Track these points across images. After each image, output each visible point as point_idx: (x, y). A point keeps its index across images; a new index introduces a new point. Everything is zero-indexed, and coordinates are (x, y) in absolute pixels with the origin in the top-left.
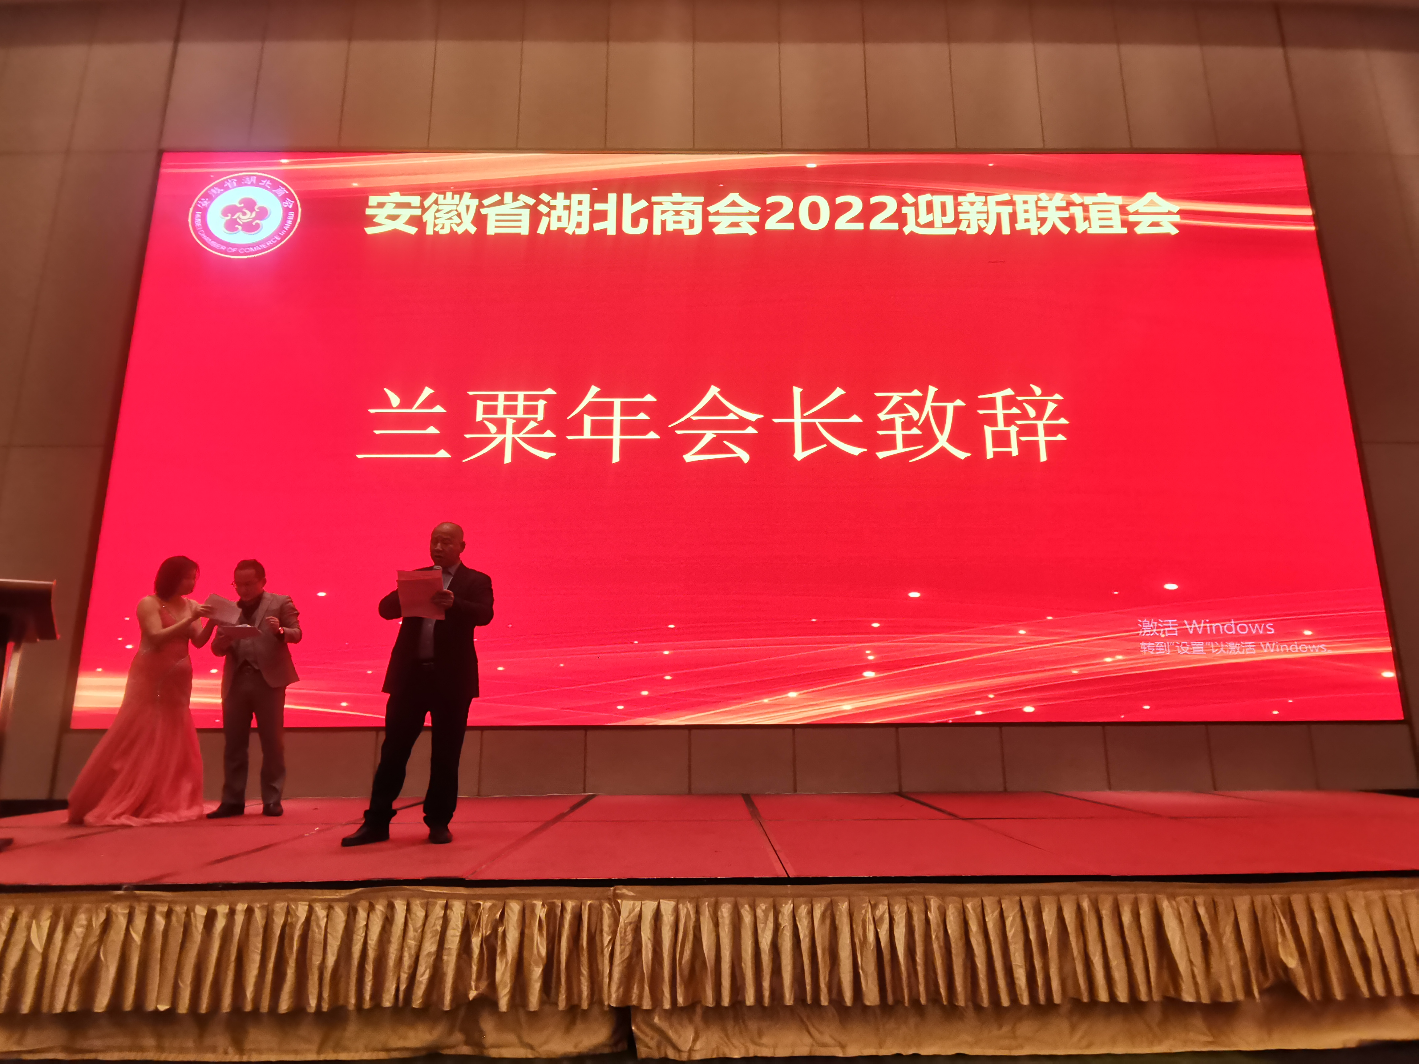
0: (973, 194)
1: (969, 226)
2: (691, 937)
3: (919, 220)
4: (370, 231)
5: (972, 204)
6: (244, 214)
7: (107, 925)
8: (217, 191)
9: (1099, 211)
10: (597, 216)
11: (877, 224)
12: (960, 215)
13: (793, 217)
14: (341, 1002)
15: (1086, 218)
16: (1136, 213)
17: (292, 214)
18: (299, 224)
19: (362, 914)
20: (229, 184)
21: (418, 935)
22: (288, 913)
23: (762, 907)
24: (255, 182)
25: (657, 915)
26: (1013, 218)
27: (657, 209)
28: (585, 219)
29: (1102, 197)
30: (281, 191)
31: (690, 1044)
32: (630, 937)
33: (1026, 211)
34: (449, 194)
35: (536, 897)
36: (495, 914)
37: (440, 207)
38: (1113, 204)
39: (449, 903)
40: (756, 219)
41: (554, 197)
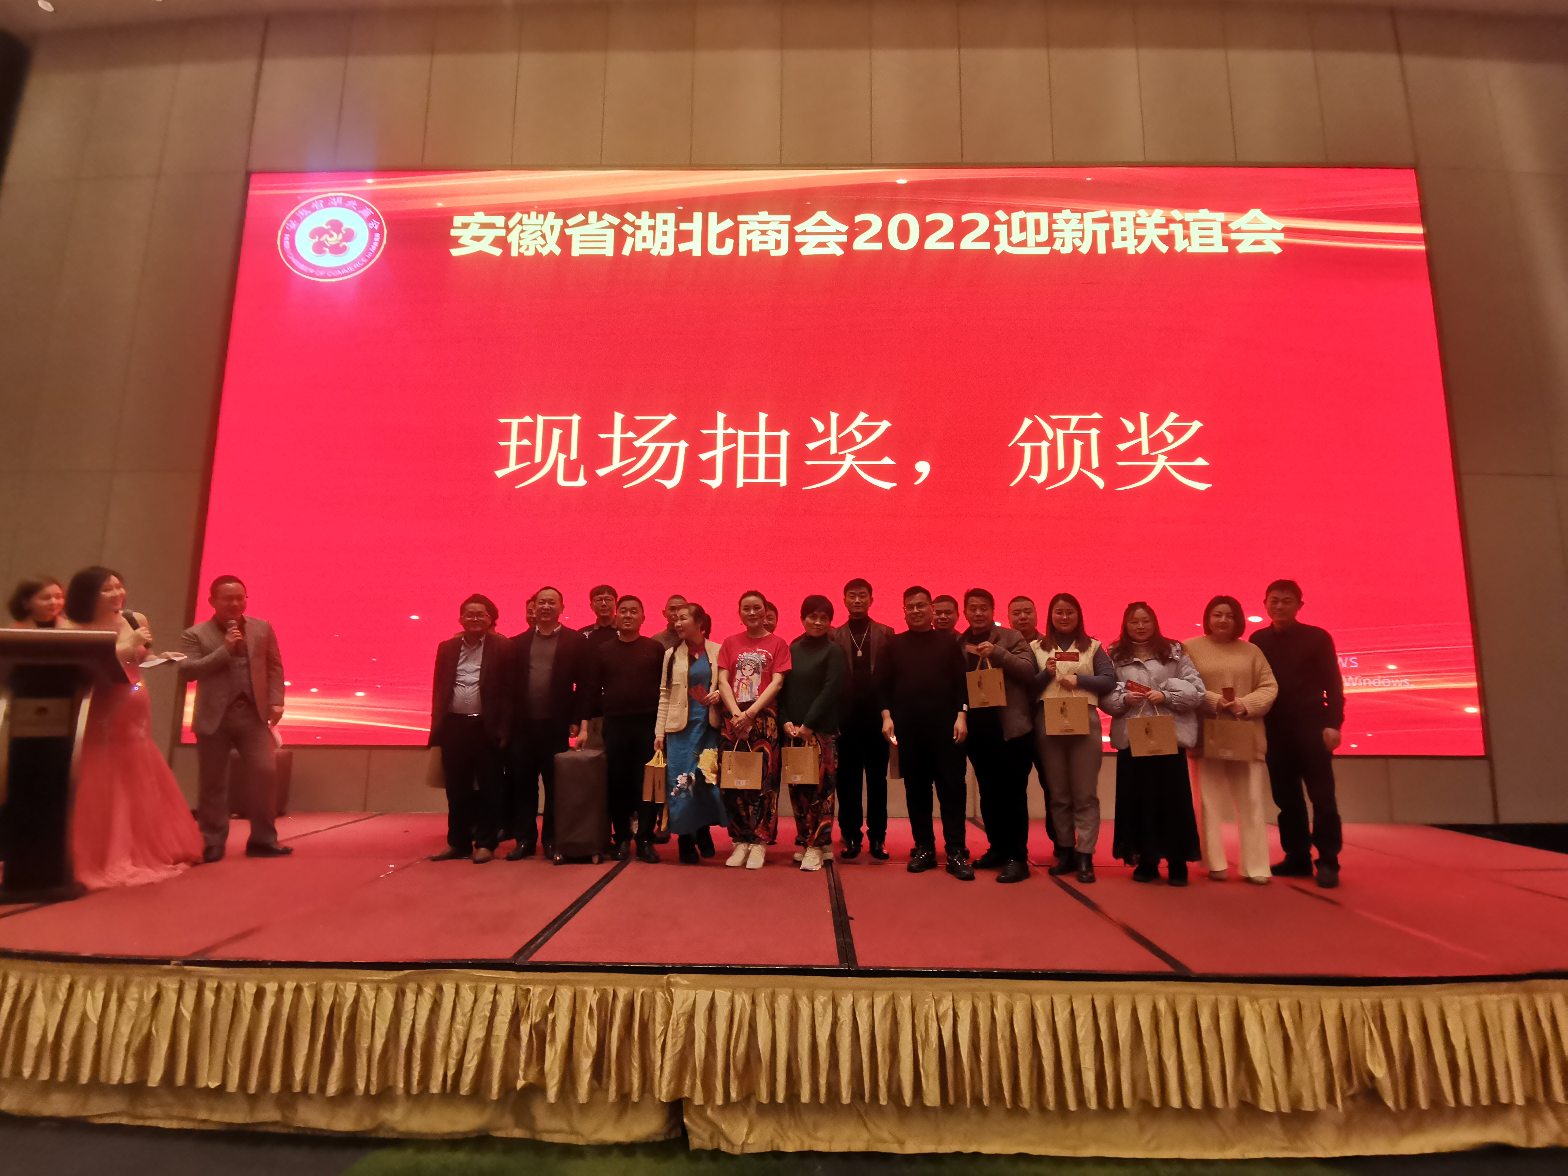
0: (1069, 210)
1: (1063, 245)
2: (746, 1029)
3: (1011, 239)
4: (455, 252)
5: (1067, 221)
6: (331, 236)
7: (158, 998)
8: (304, 213)
9: (1200, 229)
10: (683, 236)
11: (968, 243)
12: (1055, 233)
13: (882, 236)
14: (390, 1083)
15: (1186, 237)
16: (1239, 230)
17: (378, 235)
18: (385, 246)
19: (410, 997)
20: (316, 205)
21: (466, 1020)
22: (336, 991)
23: (821, 999)
24: (341, 202)
25: (712, 1007)
26: (1110, 236)
27: (743, 229)
28: (670, 240)
29: (1204, 213)
30: (367, 212)
31: (744, 1138)
32: (682, 1028)
33: (1124, 229)
34: (533, 214)
35: (586, 982)
36: (545, 1001)
37: (525, 228)
38: (1215, 221)
39: (499, 988)
40: (844, 239)
41: (639, 217)
